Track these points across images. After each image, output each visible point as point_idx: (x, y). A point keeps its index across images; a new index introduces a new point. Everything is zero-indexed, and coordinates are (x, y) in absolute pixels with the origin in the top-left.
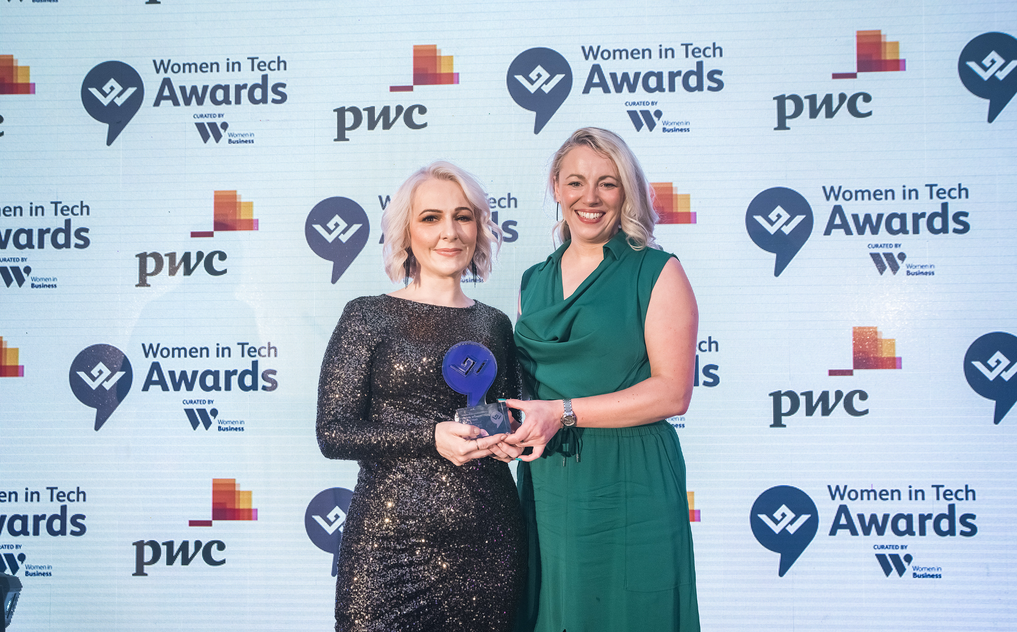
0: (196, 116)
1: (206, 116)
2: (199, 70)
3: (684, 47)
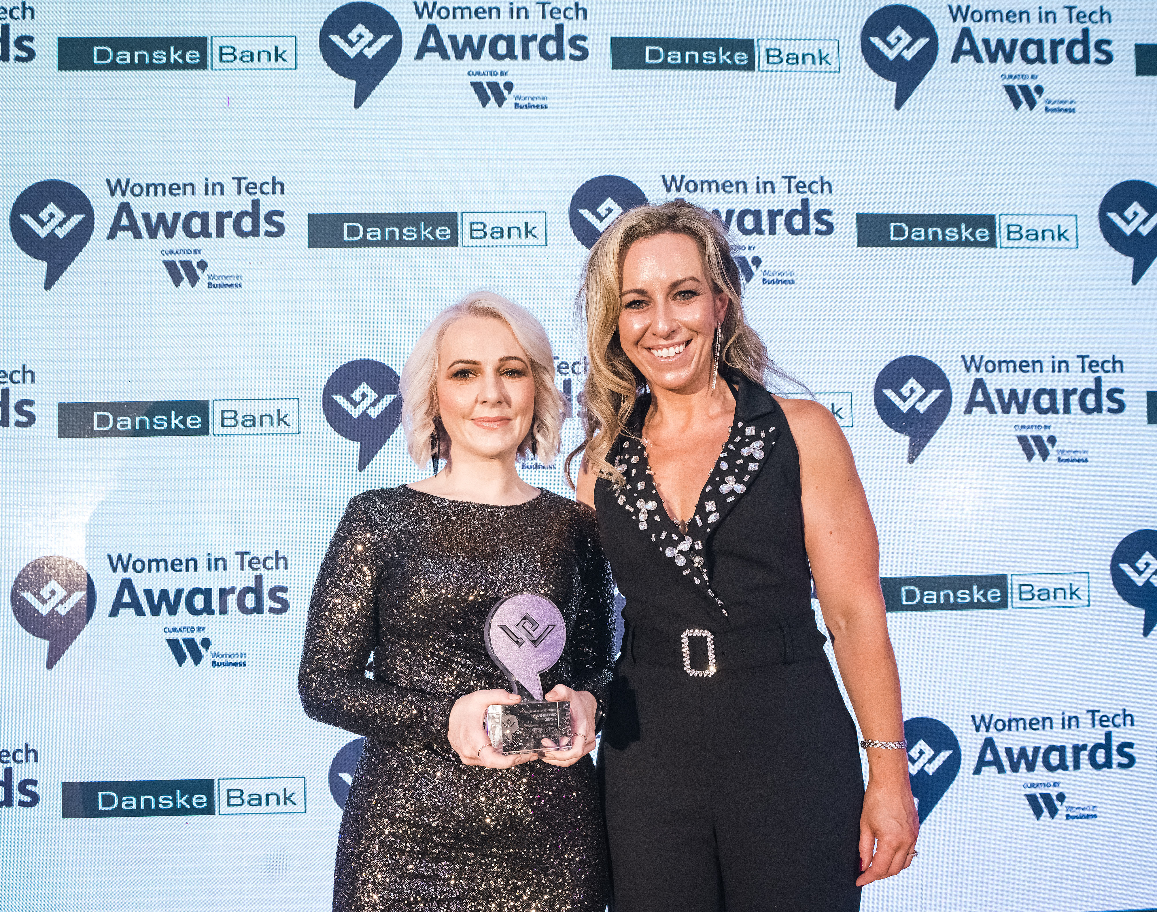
0: (164, 252)
1: (177, 252)
2: (167, 192)
3: (787, 180)
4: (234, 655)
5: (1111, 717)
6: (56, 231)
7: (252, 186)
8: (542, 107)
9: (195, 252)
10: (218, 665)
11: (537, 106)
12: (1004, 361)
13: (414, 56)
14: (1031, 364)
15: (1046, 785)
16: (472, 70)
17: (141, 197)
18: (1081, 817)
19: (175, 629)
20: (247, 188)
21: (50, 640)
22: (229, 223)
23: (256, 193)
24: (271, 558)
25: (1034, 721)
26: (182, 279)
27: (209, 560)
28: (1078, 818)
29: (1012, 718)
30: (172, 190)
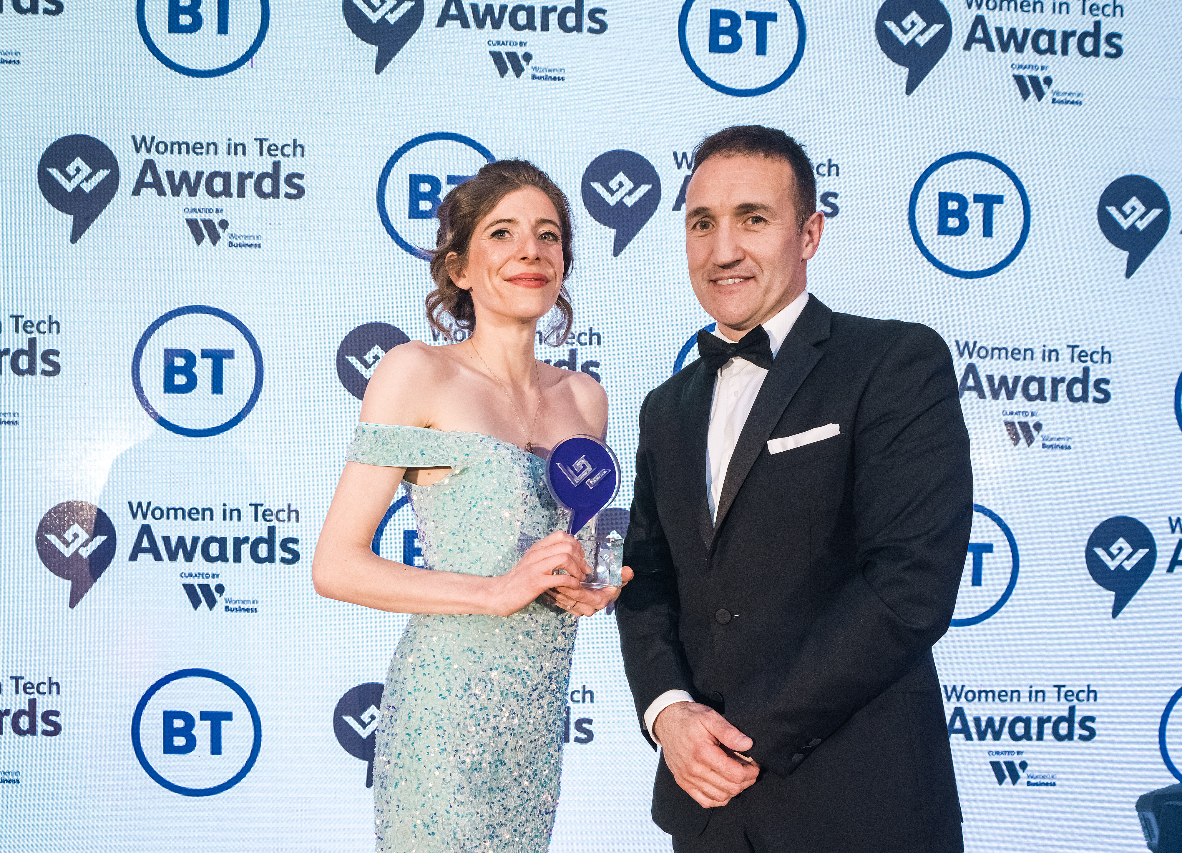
4: (247, 601)
5: (1075, 692)
6: (82, 186)
7: (273, 147)
8: (559, 80)
9: (217, 211)
10: (231, 611)
11: (555, 79)
12: (997, 348)
13: (436, 23)
14: (1022, 352)
15: (1009, 753)
16: (492, 39)
17: (165, 155)
18: (1041, 784)
19: (191, 575)
20: (269, 150)
21: (72, 581)
22: (250, 184)
23: (277, 155)
24: (284, 511)
25: (1003, 693)
26: (203, 237)
27: (225, 510)
28: (1038, 785)
29: (982, 689)
30: (196, 148)
